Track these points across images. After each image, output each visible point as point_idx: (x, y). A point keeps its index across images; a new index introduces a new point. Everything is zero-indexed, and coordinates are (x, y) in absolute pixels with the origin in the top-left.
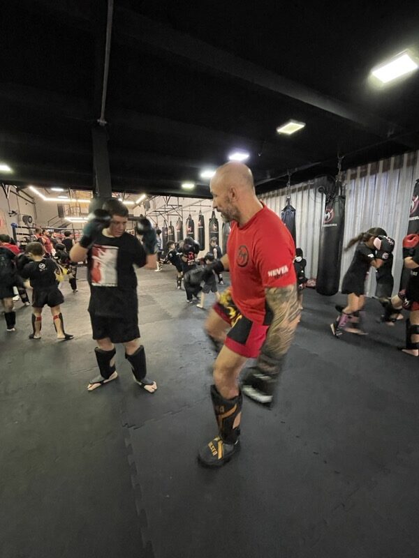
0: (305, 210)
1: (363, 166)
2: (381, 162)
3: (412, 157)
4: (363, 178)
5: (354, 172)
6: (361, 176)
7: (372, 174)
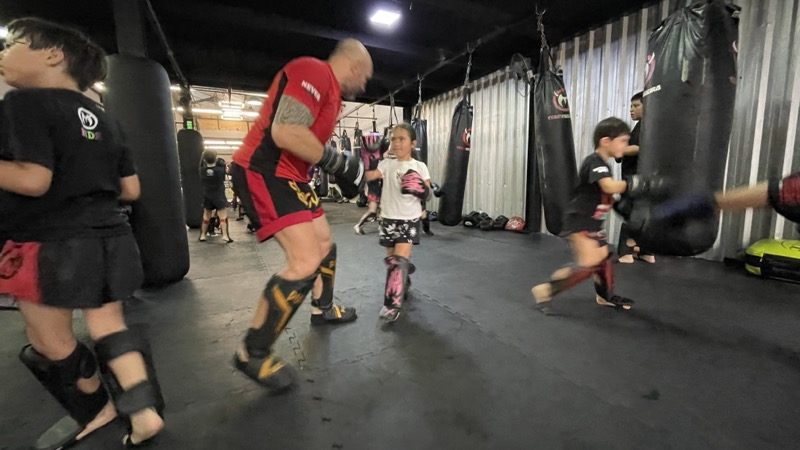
0: (503, 112)
1: (584, 36)
2: (609, 27)
4: (584, 55)
5: (570, 47)
6: (581, 53)
7: (595, 47)
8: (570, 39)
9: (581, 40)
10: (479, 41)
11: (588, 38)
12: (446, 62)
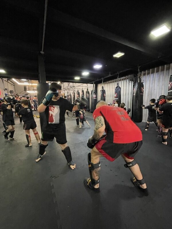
0: (125, 88)
2: (156, 69)
3: (168, 66)
5: (145, 72)
6: (148, 74)
7: (152, 73)
8: (145, 70)
9: (148, 71)
10: (121, 71)
11: (150, 71)
12: (111, 76)
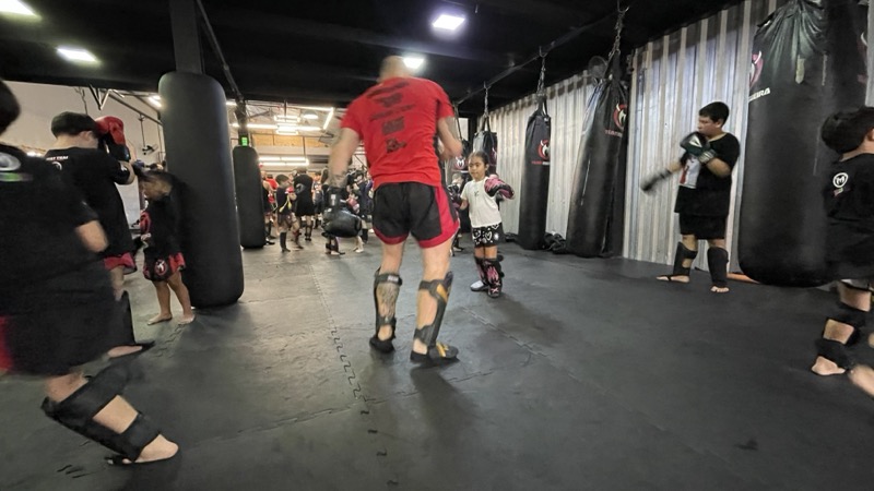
4: (674, 56)
6: (670, 53)
7: (688, 46)
10: (553, 43)
11: (679, 36)
12: (516, 68)
